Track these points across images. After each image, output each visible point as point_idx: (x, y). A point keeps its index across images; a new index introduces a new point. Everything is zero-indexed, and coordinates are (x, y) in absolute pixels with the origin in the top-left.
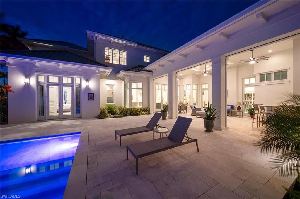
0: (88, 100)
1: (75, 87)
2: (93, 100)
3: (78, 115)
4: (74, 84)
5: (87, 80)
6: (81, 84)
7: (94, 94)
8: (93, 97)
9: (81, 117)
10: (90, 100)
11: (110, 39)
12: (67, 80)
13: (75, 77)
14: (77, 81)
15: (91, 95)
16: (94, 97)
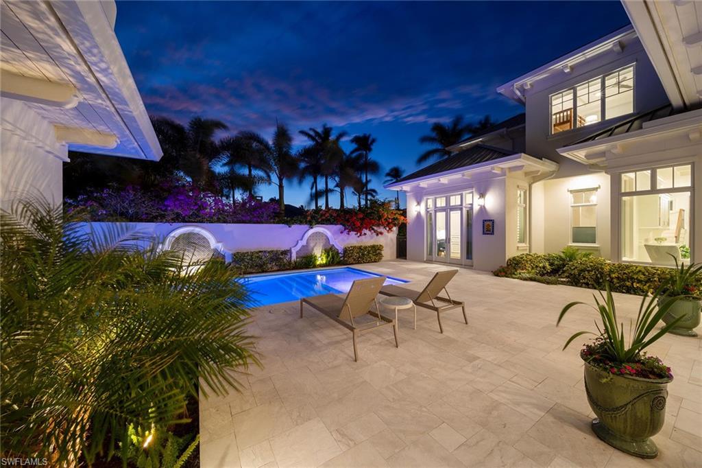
0: (484, 233)
1: (465, 211)
2: (493, 233)
3: (469, 261)
4: (464, 205)
5: (482, 195)
6: (472, 204)
7: (493, 221)
8: (491, 228)
9: (472, 266)
10: (488, 234)
11: (557, 66)
12: (455, 200)
13: (464, 193)
14: (468, 198)
15: (488, 223)
16: (493, 228)
